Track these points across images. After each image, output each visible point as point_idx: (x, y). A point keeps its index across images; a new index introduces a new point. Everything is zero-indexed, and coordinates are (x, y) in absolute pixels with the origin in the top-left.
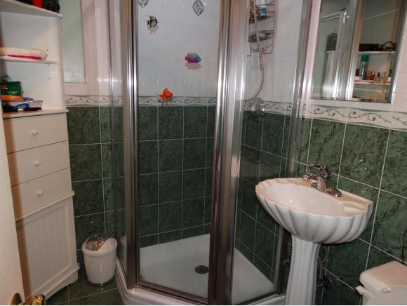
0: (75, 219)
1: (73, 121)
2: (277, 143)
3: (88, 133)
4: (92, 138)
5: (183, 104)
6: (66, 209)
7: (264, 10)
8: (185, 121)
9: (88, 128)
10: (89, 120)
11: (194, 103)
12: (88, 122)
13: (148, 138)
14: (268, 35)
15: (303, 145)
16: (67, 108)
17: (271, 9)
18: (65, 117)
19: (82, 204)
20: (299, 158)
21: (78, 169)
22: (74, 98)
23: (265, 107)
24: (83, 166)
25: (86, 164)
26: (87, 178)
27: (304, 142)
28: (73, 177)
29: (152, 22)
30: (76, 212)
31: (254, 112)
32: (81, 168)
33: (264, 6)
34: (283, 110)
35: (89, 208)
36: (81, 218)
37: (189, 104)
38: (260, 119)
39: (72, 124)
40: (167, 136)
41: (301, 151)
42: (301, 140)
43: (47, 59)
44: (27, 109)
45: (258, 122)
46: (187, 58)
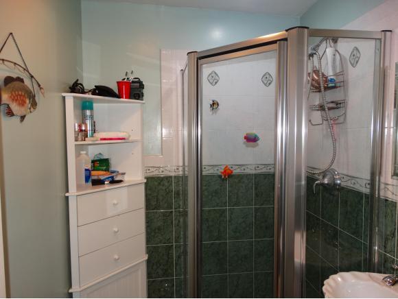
0: (148, 282)
1: (150, 189)
2: (357, 224)
3: (163, 200)
4: (166, 205)
5: (254, 172)
6: (140, 272)
7: (332, 80)
8: (256, 188)
9: (162, 196)
10: (164, 188)
11: (264, 170)
12: (163, 190)
13: (217, 206)
14: (337, 105)
15: (388, 233)
16: (146, 178)
17: (341, 78)
18: (143, 187)
19: (155, 267)
20: (385, 247)
21: (153, 234)
22: (152, 170)
23: (340, 179)
24: (157, 231)
25: (159, 229)
26: (160, 242)
27: (389, 229)
28: (148, 241)
29: (214, 105)
30: (149, 275)
31: (328, 184)
32: (155, 233)
33: (332, 77)
34: (361, 186)
35: (160, 272)
36: (153, 281)
37: (259, 171)
38: (336, 193)
39: (149, 192)
40: (237, 204)
41: (387, 239)
42: (386, 226)
43: (130, 139)
44: (113, 182)
45: (333, 195)
46: (245, 138)
